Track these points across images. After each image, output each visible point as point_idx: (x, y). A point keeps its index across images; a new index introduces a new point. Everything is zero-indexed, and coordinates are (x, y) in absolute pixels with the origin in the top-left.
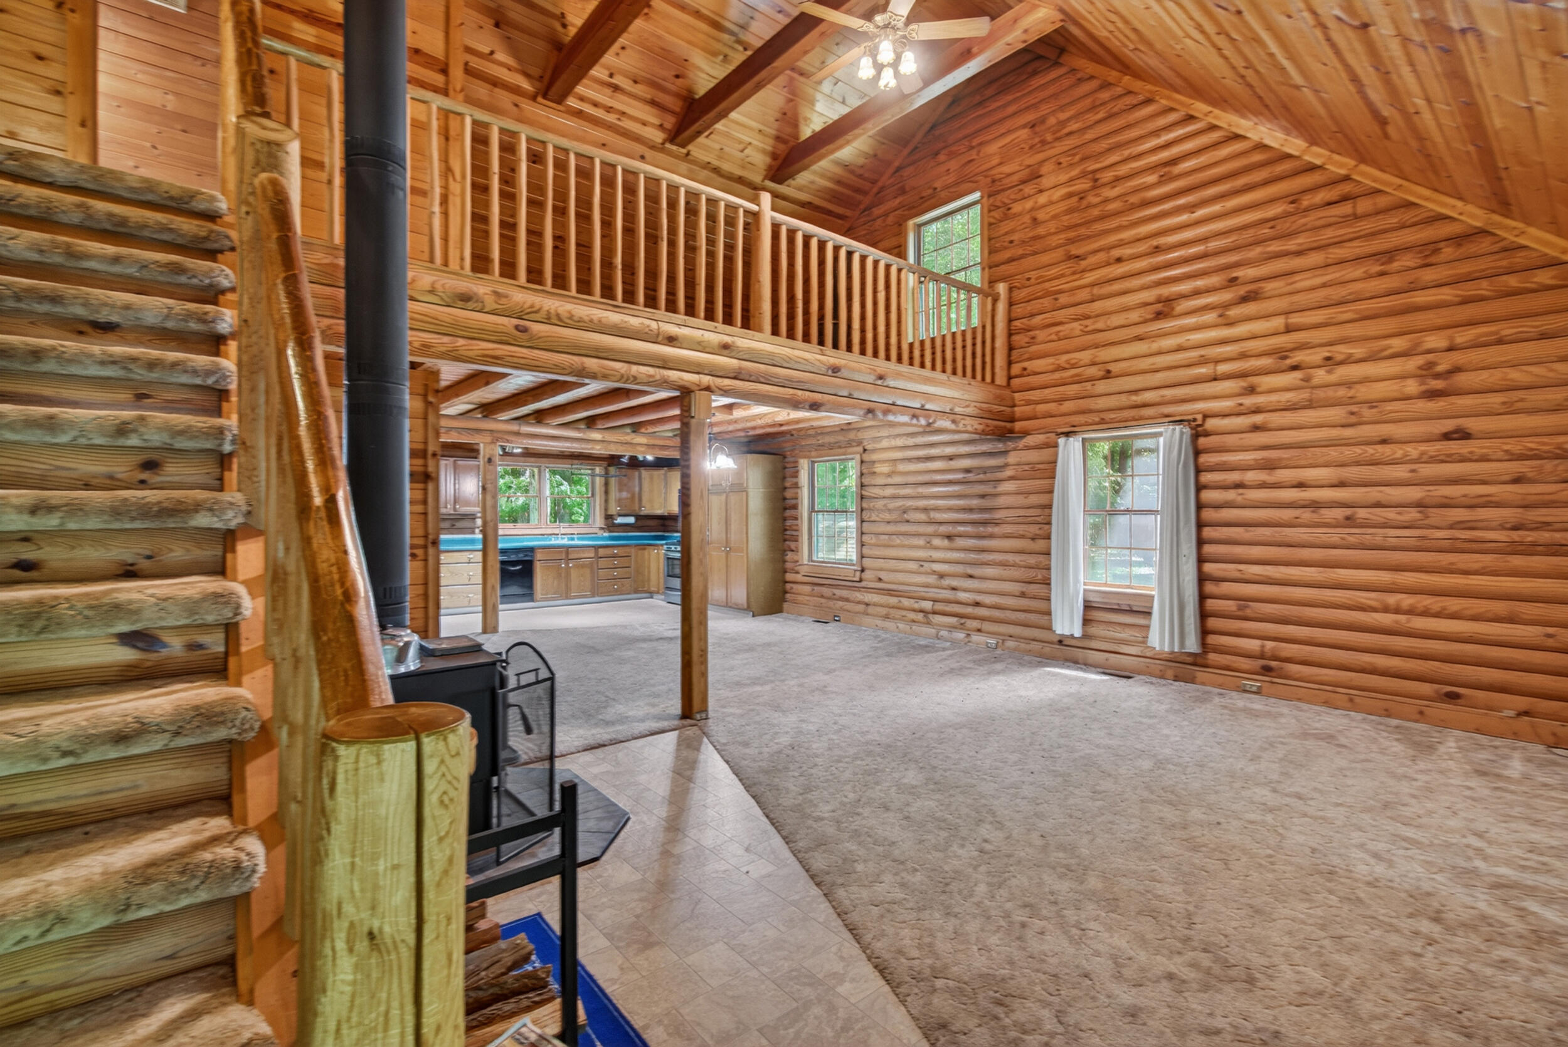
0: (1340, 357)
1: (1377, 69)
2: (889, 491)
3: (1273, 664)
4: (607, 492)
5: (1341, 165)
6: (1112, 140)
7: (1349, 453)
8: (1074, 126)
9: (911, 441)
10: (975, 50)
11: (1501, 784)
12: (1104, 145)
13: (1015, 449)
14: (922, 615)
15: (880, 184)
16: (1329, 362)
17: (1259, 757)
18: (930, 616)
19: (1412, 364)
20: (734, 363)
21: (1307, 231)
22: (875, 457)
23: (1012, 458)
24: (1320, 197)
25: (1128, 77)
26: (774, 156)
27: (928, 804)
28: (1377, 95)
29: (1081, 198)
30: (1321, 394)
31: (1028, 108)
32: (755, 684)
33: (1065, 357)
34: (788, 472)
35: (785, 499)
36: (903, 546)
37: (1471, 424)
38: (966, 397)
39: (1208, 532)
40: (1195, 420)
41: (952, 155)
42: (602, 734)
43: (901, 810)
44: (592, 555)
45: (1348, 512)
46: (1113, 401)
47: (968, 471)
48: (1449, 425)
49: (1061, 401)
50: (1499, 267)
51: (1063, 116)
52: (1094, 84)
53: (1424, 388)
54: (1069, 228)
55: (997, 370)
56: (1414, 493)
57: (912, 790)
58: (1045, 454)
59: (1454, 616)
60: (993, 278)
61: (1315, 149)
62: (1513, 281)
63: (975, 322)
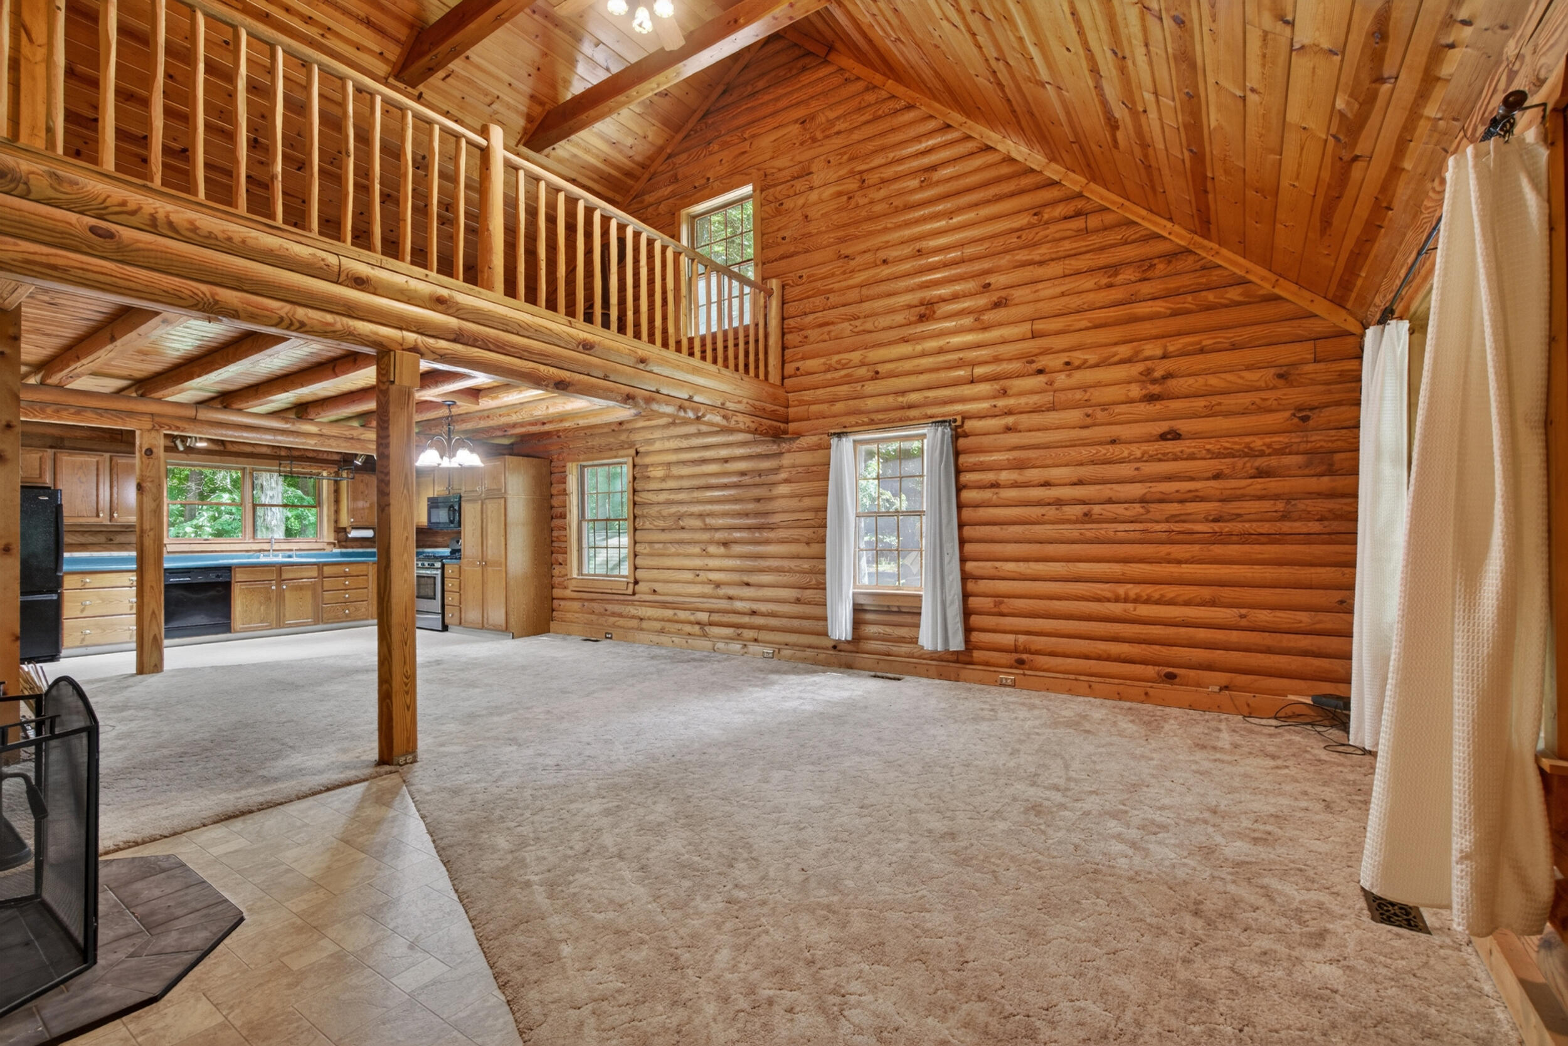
0: (1077, 363)
1: (1115, 53)
2: (663, 497)
3: (1024, 656)
4: (337, 501)
5: (1075, 183)
6: (878, 142)
7: (1085, 452)
8: (841, 126)
9: (685, 443)
10: (742, 21)
11: (1218, 756)
12: (870, 146)
13: (789, 451)
14: (697, 627)
15: (652, 170)
16: (1069, 367)
17: (1018, 751)
18: (707, 628)
19: (1136, 369)
20: (453, 322)
21: (1048, 242)
22: (647, 460)
23: (786, 460)
24: (1059, 211)
25: (890, 81)
26: (529, 118)
27: (675, 842)
28: (1112, 92)
29: (850, 198)
30: (1062, 397)
31: (798, 104)
32: (491, 714)
33: (836, 358)
34: (555, 477)
35: (552, 507)
36: (679, 555)
37: (1182, 426)
38: (738, 392)
39: (968, 531)
40: (955, 421)
41: (725, 146)
42: (252, 795)
43: (638, 857)
44: (315, 574)
45: (1085, 508)
46: (882, 402)
47: (743, 474)
48: (1164, 426)
49: (833, 401)
50: (1198, 284)
51: (831, 115)
52: (859, 86)
53: (1144, 392)
54: (838, 227)
55: (771, 368)
56: (1137, 490)
57: (658, 830)
58: (819, 455)
59: (1171, 603)
60: (766, 275)
61: (1053, 165)
62: (1211, 297)
63: (747, 320)
